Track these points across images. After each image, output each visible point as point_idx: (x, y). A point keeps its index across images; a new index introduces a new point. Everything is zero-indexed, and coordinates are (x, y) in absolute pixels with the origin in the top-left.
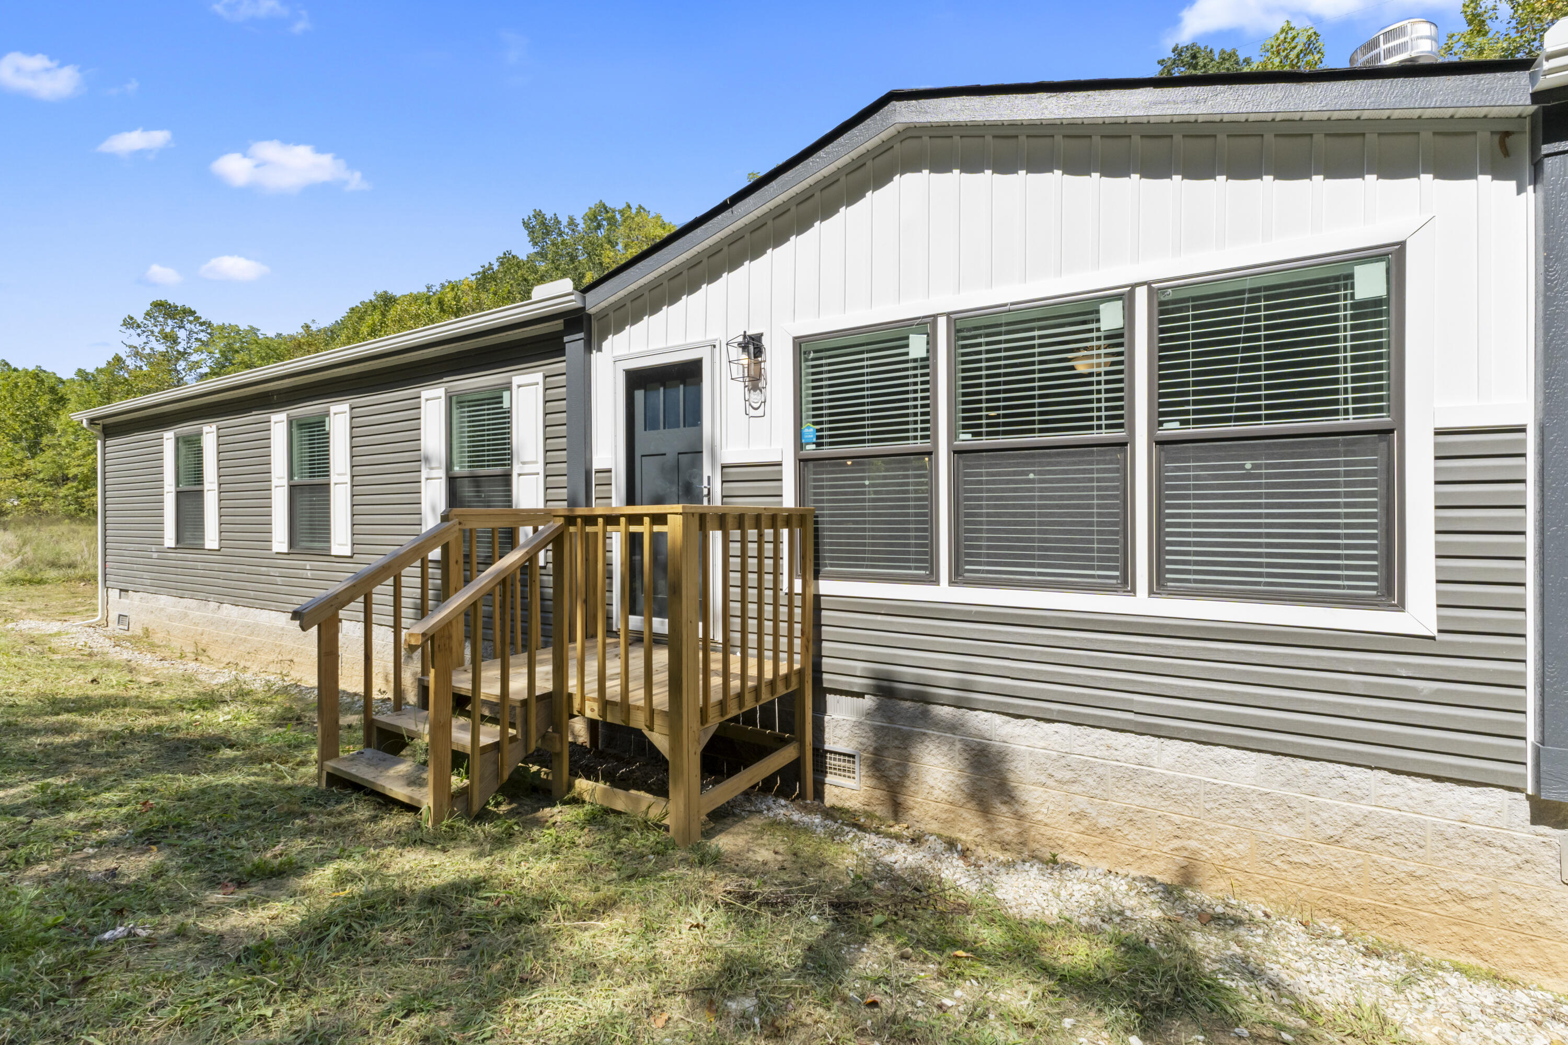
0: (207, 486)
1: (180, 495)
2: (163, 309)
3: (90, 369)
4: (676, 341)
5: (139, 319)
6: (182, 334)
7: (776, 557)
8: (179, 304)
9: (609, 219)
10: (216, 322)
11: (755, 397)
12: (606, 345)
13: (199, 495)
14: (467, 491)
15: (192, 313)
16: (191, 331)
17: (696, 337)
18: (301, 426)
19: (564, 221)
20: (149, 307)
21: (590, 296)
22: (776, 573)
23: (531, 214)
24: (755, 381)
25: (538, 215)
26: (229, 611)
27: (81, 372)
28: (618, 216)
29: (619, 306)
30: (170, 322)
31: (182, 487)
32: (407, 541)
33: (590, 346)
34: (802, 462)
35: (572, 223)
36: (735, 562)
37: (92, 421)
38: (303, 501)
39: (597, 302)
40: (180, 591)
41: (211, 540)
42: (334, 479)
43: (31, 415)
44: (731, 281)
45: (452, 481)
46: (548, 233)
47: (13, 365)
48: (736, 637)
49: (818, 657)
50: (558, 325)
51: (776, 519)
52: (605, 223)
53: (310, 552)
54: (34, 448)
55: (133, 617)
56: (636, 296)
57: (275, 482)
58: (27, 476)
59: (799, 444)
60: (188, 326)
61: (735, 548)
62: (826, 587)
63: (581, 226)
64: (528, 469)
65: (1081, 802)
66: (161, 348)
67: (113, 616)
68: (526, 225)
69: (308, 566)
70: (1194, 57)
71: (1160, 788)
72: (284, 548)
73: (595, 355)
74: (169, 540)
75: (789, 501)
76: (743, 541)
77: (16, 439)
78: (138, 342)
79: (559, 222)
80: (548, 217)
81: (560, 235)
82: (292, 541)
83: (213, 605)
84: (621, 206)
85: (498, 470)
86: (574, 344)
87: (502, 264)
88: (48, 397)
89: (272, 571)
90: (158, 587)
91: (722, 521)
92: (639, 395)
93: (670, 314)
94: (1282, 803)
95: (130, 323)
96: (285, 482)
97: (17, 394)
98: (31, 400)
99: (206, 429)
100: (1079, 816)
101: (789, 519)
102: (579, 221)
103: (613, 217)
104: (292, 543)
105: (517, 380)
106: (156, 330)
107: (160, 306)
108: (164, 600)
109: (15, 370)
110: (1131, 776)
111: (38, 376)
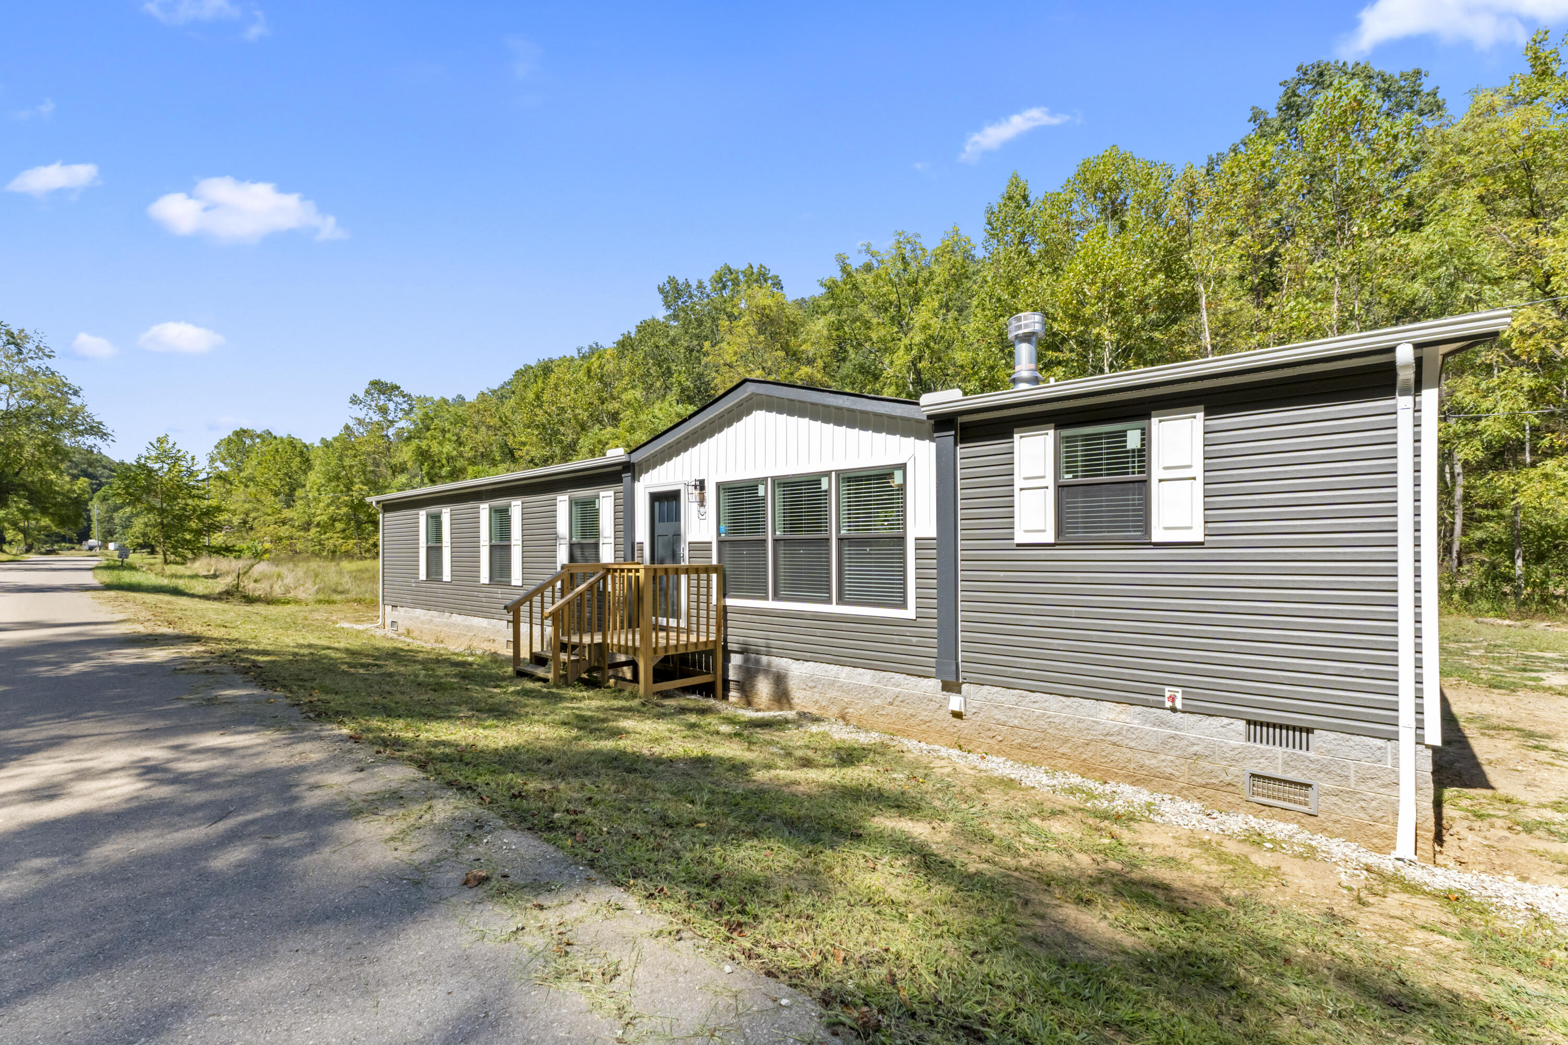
0: (444, 544)
1: (429, 549)
2: (380, 388)
3: (329, 439)
4: (671, 480)
5: (361, 395)
6: (391, 406)
7: (709, 587)
8: (389, 382)
9: (732, 280)
10: (415, 393)
11: (702, 509)
12: (642, 478)
13: (439, 549)
14: (578, 553)
15: (398, 388)
16: (397, 403)
17: (679, 479)
18: (496, 511)
19: (694, 284)
20: (367, 386)
21: (633, 455)
22: (708, 595)
23: (666, 280)
24: (702, 503)
25: (672, 280)
26: (457, 618)
27: (323, 440)
28: (741, 277)
29: (647, 460)
30: (382, 397)
31: (430, 544)
32: (547, 578)
33: (634, 479)
34: (721, 543)
35: (701, 286)
36: (694, 590)
37: (378, 502)
38: (497, 553)
39: (636, 458)
40: (428, 606)
41: (447, 576)
42: (513, 542)
43: (286, 474)
44: (694, 452)
45: (571, 546)
46: (679, 297)
47: (274, 434)
48: (694, 627)
49: (726, 635)
50: (620, 468)
51: (708, 570)
52: (729, 283)
53: (500, 584)
54: (289, 502)
55: (400, 623)
56: (654, 456)
57: (482, 543)
58: (284, 523)
59: (719, 534)
60: (395, 399)
61: (694, 583)
62: (729, 602)
63: (709, 289)
64: (606, 541)
65: (817, 696)
66: (376, 418)
67: (388, 622)
68: (661, 290)
69: (499, 592)
70: (1321, 74)
71: (842, 688)
72: (487, 581)
73: (637, 484)
74: (423, 576)
75: (714, 561)
76: (698, 580)
77: (276, 494)
78: (361, 415)
79: (690, 286)
80: (680, 282)
81: (691, 297)
82: (491, 578)
83: (447, 614)
84: (743, 267)
85: (592, 541)
86: (627, 477)
87: (639, 331)
88: (298, 459)
89: (481, 594)
90: (415, 604)
91: (687, 571)
92: (657, 504)
93: (669, 466)
94: (876, 690)
95: (354, 400)
96: (487, 543)
97: (278, 458)
98: (288, 463)
99: (444, 510)
100: (817, 702)
101: (715, 569)
102: (707, 284)
103: (737, 278)
104: (491, 579)
105: (602, 494)
106: (373, 404)
107: (375, 384)
108: (419, 612)
109: (275, 438)
110: (832, 684)
111: (292, 443)
